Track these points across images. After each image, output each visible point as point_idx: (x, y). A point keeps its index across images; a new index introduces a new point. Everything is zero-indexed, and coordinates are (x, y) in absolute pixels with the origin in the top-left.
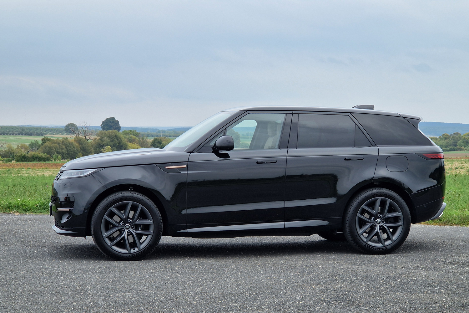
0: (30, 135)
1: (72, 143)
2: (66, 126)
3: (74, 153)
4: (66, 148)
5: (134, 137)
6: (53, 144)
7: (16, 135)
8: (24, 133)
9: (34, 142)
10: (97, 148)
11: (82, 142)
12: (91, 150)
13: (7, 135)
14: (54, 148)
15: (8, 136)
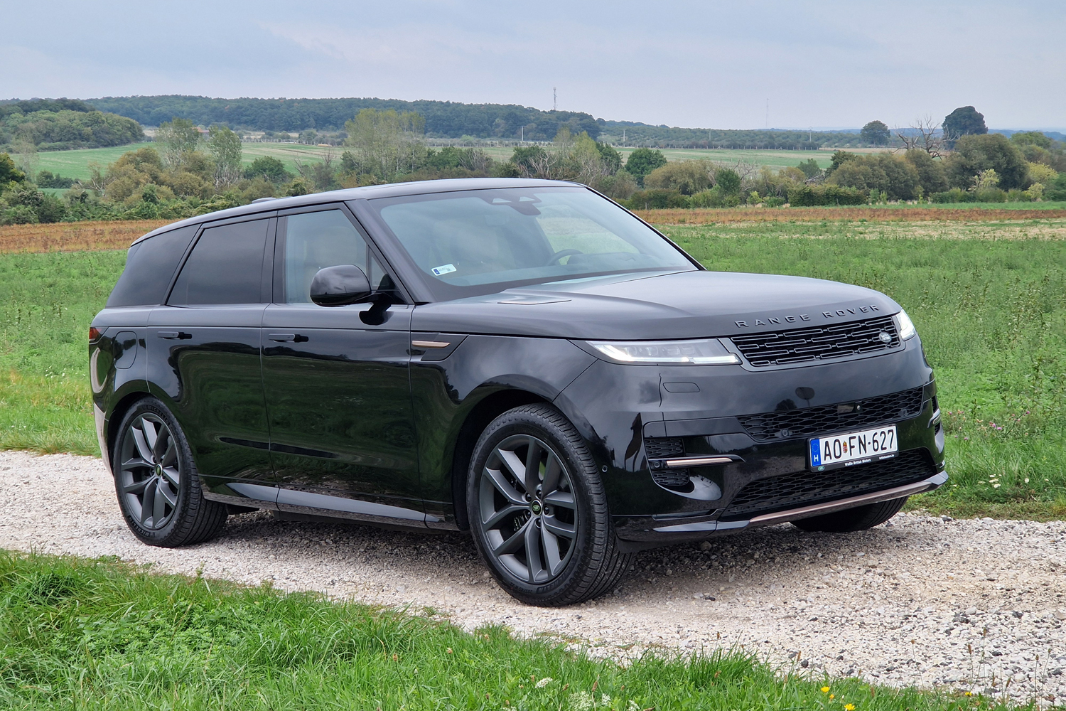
0: (789, 149)
1: (900, 163)
2: (865, 129)
3: (906, 185)
4: (888, 175)
5: (1040, 148)
6: (859, 166)
7: (760, 148)
8: (776, 144)
9: (807, 163)
10: (956, 174)
11: (922, 161)
12: (944, 180)
13: (742, 148)
14: (862, 175)
15: (744, 150)
